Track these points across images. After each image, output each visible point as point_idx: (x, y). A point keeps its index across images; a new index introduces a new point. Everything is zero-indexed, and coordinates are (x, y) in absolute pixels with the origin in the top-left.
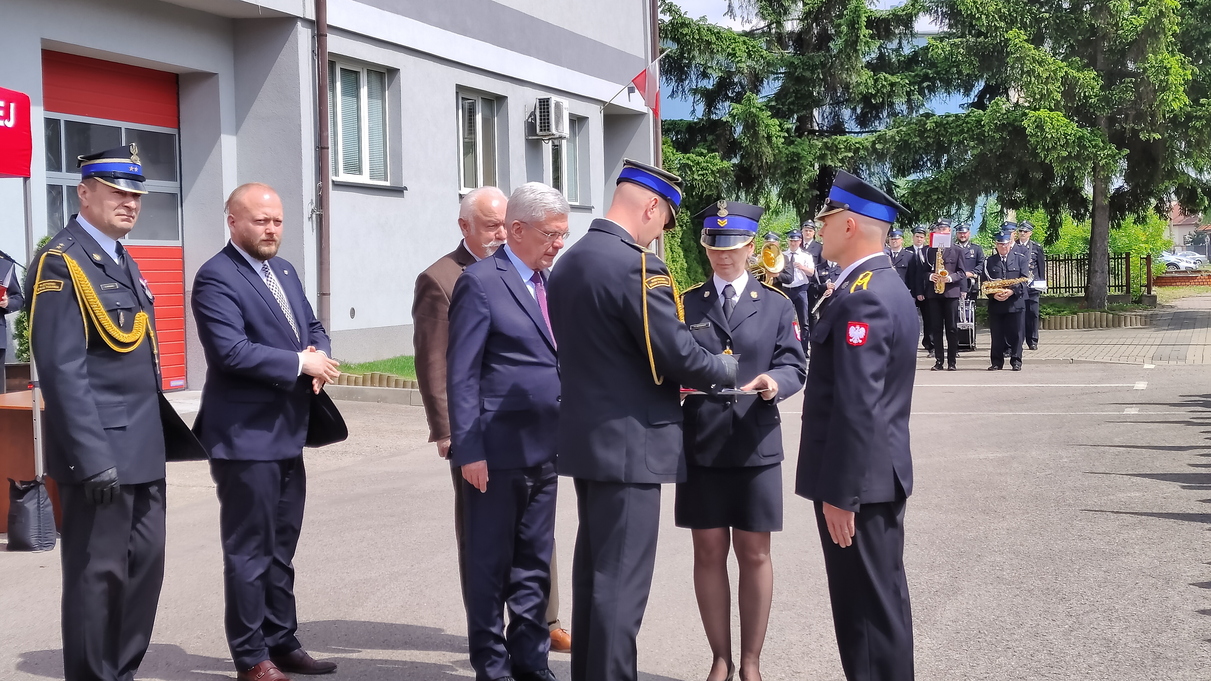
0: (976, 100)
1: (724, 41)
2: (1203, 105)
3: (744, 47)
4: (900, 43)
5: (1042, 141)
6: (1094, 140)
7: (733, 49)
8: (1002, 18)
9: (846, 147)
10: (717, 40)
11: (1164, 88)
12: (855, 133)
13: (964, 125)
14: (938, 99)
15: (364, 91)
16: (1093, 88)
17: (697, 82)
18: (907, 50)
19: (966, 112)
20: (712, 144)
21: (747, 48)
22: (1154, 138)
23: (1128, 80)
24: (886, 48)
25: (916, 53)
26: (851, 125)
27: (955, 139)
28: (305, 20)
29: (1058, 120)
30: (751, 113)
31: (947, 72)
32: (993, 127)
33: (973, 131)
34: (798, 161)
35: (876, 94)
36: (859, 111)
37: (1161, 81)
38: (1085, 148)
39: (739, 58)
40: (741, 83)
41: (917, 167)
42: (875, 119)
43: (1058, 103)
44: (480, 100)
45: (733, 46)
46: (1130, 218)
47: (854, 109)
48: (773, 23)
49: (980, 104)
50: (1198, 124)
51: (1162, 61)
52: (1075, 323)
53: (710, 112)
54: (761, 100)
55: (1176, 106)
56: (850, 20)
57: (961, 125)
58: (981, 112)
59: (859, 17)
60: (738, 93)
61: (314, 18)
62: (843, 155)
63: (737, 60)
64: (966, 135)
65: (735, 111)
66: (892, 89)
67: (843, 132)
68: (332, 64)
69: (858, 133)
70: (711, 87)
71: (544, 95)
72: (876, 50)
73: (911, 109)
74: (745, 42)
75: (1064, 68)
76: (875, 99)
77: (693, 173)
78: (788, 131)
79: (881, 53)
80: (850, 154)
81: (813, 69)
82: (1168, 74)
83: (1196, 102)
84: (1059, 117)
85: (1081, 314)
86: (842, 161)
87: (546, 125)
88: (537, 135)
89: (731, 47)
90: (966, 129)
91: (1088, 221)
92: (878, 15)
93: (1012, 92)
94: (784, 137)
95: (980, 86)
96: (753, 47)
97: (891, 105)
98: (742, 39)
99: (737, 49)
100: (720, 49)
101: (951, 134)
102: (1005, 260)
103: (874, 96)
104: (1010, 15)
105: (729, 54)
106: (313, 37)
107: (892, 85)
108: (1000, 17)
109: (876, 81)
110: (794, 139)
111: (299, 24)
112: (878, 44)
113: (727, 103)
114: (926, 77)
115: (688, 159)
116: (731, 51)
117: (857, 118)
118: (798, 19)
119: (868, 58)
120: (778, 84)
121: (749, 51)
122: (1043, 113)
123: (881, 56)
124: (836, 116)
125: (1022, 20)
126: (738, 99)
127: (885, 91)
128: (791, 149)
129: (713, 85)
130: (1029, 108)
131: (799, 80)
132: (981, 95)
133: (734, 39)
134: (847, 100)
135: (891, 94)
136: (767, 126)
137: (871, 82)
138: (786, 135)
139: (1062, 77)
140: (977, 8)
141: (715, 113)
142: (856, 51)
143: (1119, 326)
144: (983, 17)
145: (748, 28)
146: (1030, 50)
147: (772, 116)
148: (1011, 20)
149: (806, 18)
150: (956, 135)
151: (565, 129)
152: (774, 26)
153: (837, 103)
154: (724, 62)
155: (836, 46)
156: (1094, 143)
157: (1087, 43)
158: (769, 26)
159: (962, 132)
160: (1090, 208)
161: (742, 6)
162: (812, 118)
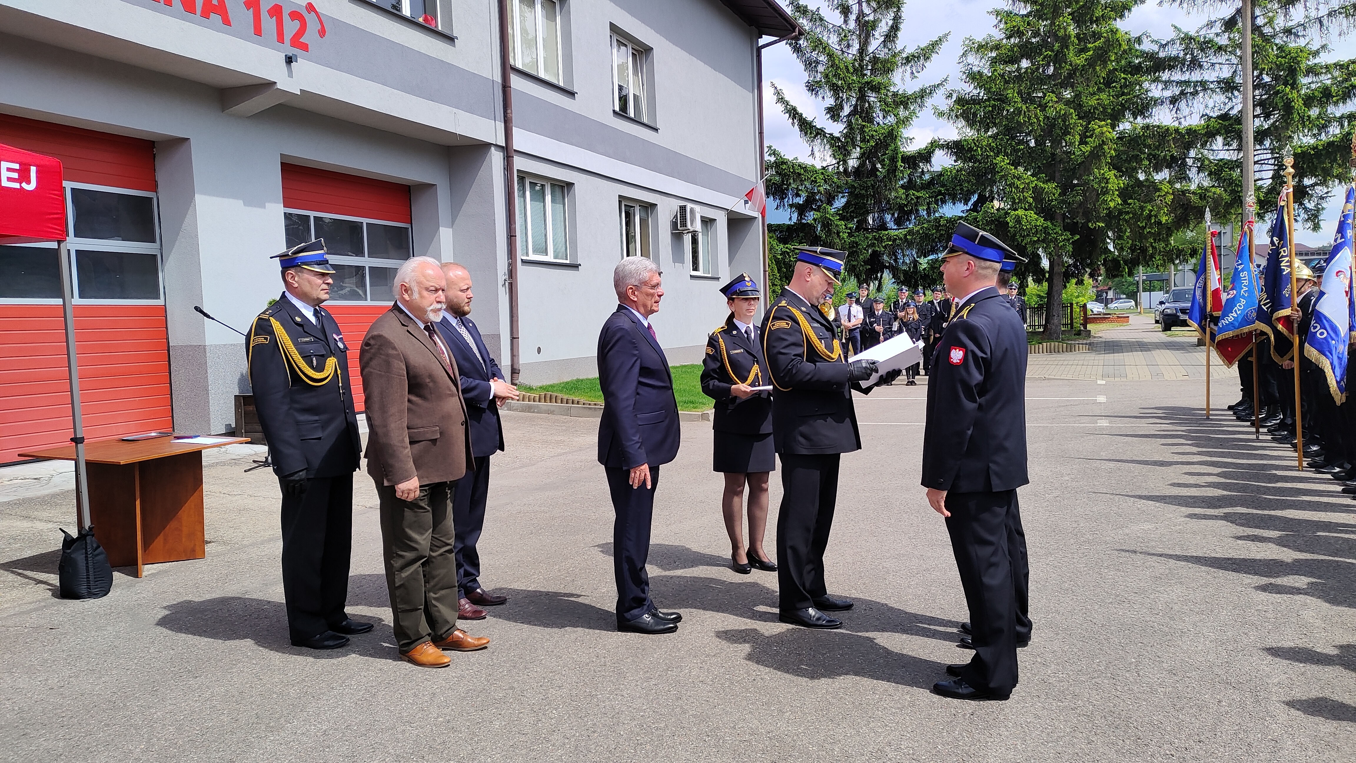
0: (972, 207)
1: (809, 173)
2: (1130, 204)
3: (822, 177)
4: (923, 171)
5: (1020, 230)
6: (1055, 229)
7: (816, 178)
8: (992, 149)
9: (887, 239)
10: (805, 172)
11: (1106, 192)
12: (894, 229)
14: (947, 206)
15: (548, 198)
16: (1054, 195)
17: (793, 200)
18: (927, 176)
19: (966, 214)
20: (802, 239)
21: (824, 177)
22: (1099, 226)
23: (1079, 188)
24: (913, 175)
25: (933, 178)
26: (891, 225)
28: (497, 145)
29: (1030, 217)
30: (826, 217)
31: (953, 189)
32: (985, 222)
34: (857, 247)
35: (907, 204)
36: (896, 215)
37: (1103, 187)
38: (1049, 234)
39: (819, 184)
40: (820, 199)
41: (934, 251)
42: (907, 221)
43: (1031, 204)
44: (639, 208)
46: (1074, 281)
47: (893, 215)
48: (841, 161)
49: (975, 208)
50: (1127, 217)
51: (1103, 174)
52: (1041, 350)
53: (801, 218)
54: (833, 210)
55: (1112, 204)
56: (891, 158)
58: (976, 214)
59: (897, 155)
60: (819, 206)
62: (886, 243)
63: (817, 185)
65: (817, 217)
66: (917, 201)
67: (886, 229)
68: (523, 179)
69: (896, 229)
70: (801, 203)
71: (683, 203)
72: (908, 176)
73: (929, 214)
74: (822, 174)
75: (1035, 182)
76: (907, 207)
77: (790, 257)
78: (850, 229)
79: (910, 178)
80: (890, 243)
81: (867, 189)
82: (1107, 183)
83: (1125, 202)
84: (1031, 213)
85: (1045, 344)
86: (885, 248)
87: (684, 224)
88: (679, 230)
89: (814, 176)
91: (1045, 284)
94: (848, 233)
95: (975, 198)
96: (828, 176)
97: (917, 210)
98: (821, 171)
100: (806, 178)
103: (906, 206)
104: (997, 147)
105: (813, 181)
106: (504, 159)
107: (918, 198)
108: (990, 149)
109: (907, 196)
110: (855, 234)
111: (493, 148)
112: (909, 172)
113: (812, 213)
114: (940, 193)
115: (787, 248)
116: (813, 179)
117: (895, 220)
118: (857, 159)
119: (902, 182)
120: (844, 200)
121: (826, 179)
122: (1020, 212)
123: (911, 180)
124: (882, 219)
125: (1005, 150)
126: (818, 210)
127: (913, 202)
128: (853, 240)
129: (803, 201)
130: (1009, 209)
131: (857, 196)
132: (975, 204)
133: (816, 172)
134: (888, 209)
135: (916, 204)
136: (837, 225)
137: (903, 196)
138: (849, 231)
139: (1033, 188)
140: (975, 144)
141: (805, 219)
142: (895, 176)
143: (1071, 351)
144: (979, 149)
145: (824, 164)
146: (1011, 170)
147: (840, 220)
148: (998, 151)
149: (862, 158)
151: (698, 226)
152: (841, 163)
153: (882, 211)
154: (809, 187)
155: (881, 174)
156: (1055, 231)
157: (1049, 165)
158: (838, 163)
160: (1047, 275)
161: (820, 151)
162: (866, 220)
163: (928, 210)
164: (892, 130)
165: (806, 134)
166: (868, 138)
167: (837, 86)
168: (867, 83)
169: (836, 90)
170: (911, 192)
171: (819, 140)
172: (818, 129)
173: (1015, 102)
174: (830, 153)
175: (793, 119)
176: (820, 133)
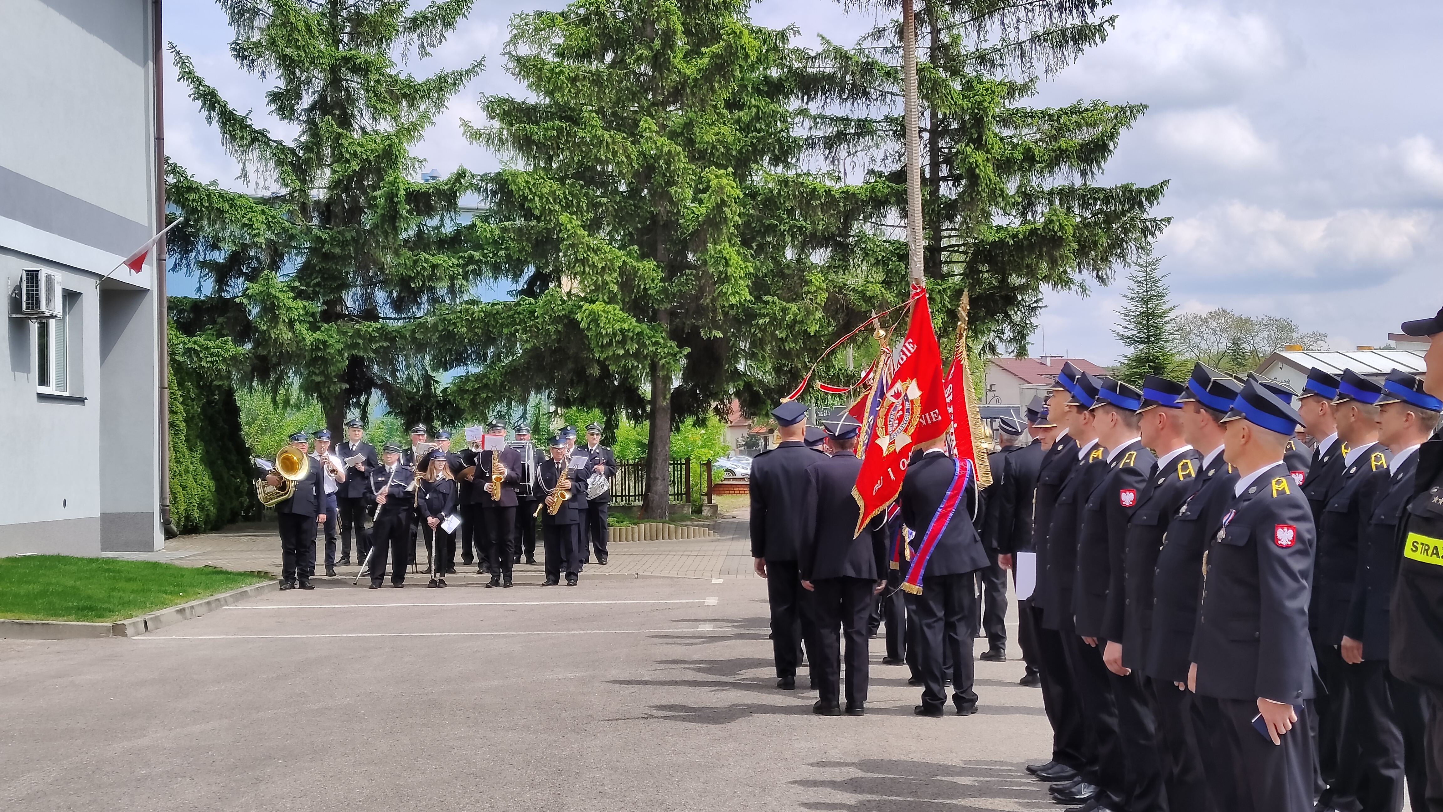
0: (525, 287)
1: (239, 210)
3: (262, 218)
4: (442, 220)
6: (654, 337)
7: (250, 220)
8: (557, 200)
9: (381, 336)
10: (231, 208)
12: (390, 319)
13: (516, 315)
14: (484, 284)
16: (653, 281)
17: (205, 255)
18: (449, 229)
19: (516, 299)
20: (223, 327)
21: (266, 218)
22: (715, 336)
23: (689, 272)
24: (425, 225)
25: (458, 232)
26: (385, 310)
27: (505, 331)
29: (614, 315)
30: (269, 294)
31: (494, 255)
34: (325, 349)
35: (415, 277)
36: (395, 294)
39: (257, 231)
40: (258, 259)
42: (414, 304)
43: (615, 294)
45: (249, 216)
46: (690, 421)
47: (389, 293)
48: (296, 191)
49: (529, 291)
52: (635, 535)
53: (221, 290)
54: (281, 279)
56: (388, 193)
57: (513, 316)
58: (532, 300)
60: (254, 269)
62: (378, 344)
63: (254, 232)
65: (250, 292)
66: (433, 271)
67: (376, 318)
69: (394, 319)
70: (222, 261)
72: (415, 227)
73: (452, 295)
74: (263, 212)
75: (623, 258)
76: (414, 282)
77: (200, 359)
78: (313, 315)
79: (419, 230)
80: (386, 344)
81: (343, 244)
82: (726, 265)
84: (615, 309)
85: (643, 527)
86: (375, 351)
89: (248, 216)
91: (647, 424)
92: (417, 189)
93: (564, 280)
94: (309, 322)
95: (530, 271)
96: (274, 217)
97: (432, 289)
98: (260, 207)
99: (254, 219)
100: (233, 219)
102: (560, 466)
103: (413, 279)
104: (565, 197)
105: (244, 225)
107: (434, 267)
108: (555, 200)
109: (415, 262)
110: (320, 324)
112: (417, 221)
113: (241, 280)
116: (247, 222)
117: (392, 303)
118: (325, 188)
119: (406, 237)
120: (301, 261)
121: (269, 222)
123: (420, 234)
124: (368, 298)
125: (578, 203)
126: (252, 277)
127: (425, 273)
128: (317, 335)
129: (224, 259)
130: (583, 299)
131: (327, 257)
132: (531, 282)
133: (251, 207)
134: (380, 282)
135: (432, 277)
136: (289, 309)
137: (408, 262)
138: (311, 320)
139: (619, 267)
141: (227, 291)
142: (394, 227)
144: (536, 198)
145: (267, 194)
147: (294, 298)
148: (566, 203)
149: (335, 187)
152: (296, 194)
153: (369, 285)
154: (237, 233)
155: (368, 220)
156: (654, 340)
158: (291, 194)
160: (648, 408)
161: (257, 170)
162: (340, 301)
163: (452, 291)
164: (390, 146)
165: (233, 138)
166: (348, 156)
167: (292, 61)
168: (346, 60)
169: (288, 64)
170: (423, 255)
171: (256, 153)
172: (256, 131)
173: (593, 126)
174: (276, 176)
175: (209, 111)
176: (259, 138)
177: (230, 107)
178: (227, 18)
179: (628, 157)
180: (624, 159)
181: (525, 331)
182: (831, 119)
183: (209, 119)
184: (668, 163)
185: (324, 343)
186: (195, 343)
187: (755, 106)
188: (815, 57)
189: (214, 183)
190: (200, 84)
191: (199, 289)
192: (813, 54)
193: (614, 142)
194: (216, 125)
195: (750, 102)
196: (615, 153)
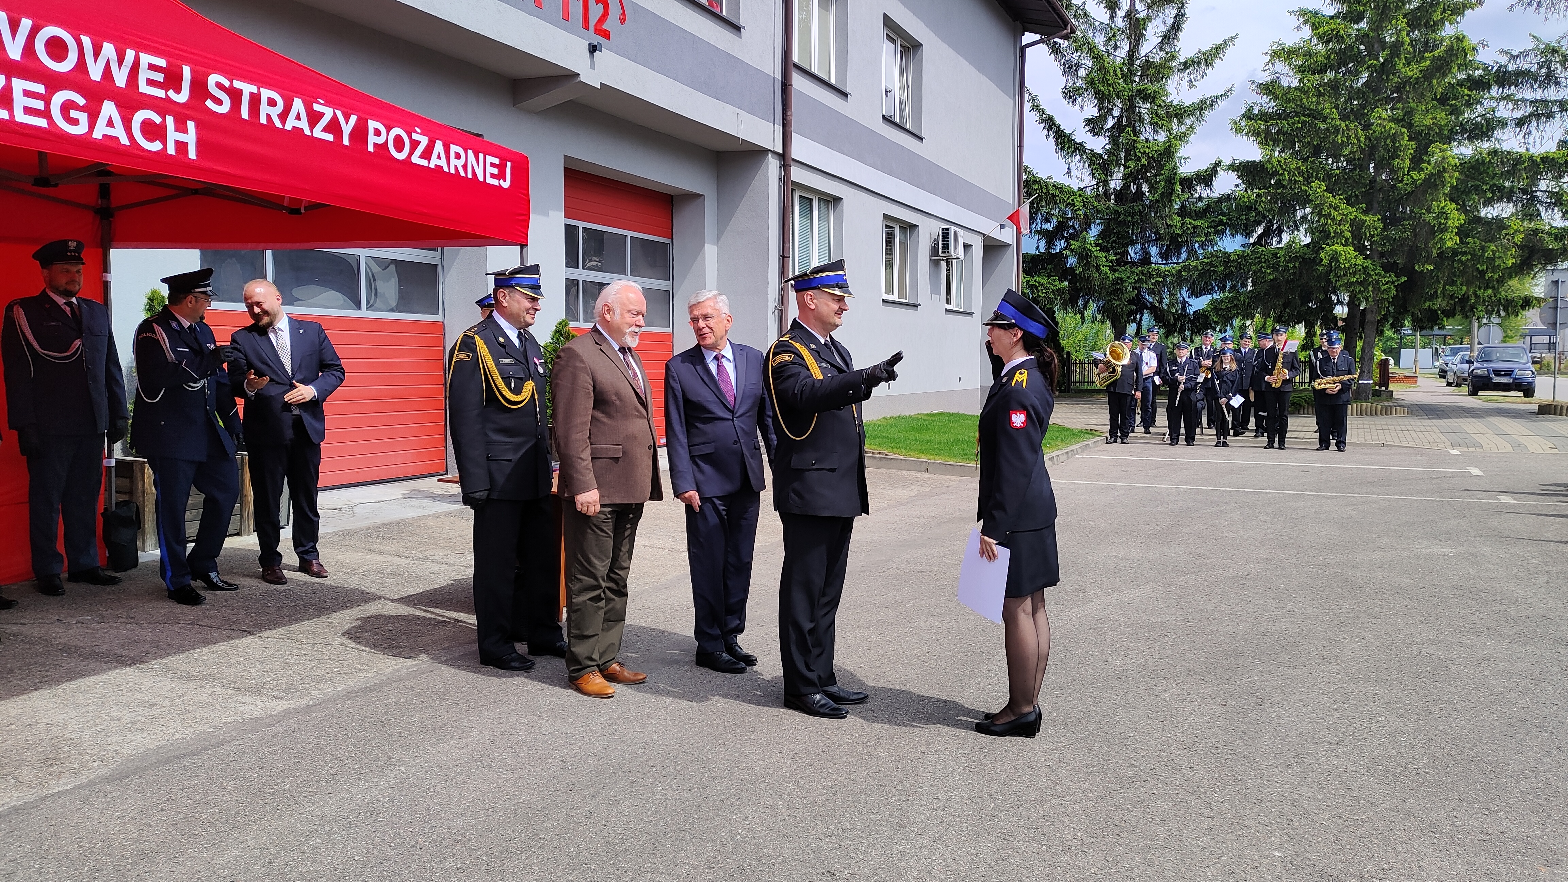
0: (1255, 241)
1: (1065, 195)
3: (1080, 199)
5: (1335, 270)
6: (1376, 269)
7: (1072, 200)
9: (1157, 274)
10: (1060, 193)
12: (1161, 264)
13: (1263, 256)
14: (1227, 239)
15: (815, 214)
16: (1376, 229)
18: (1205, 200)
20: (1050, 271)
21: (1082, 200)
24: (1188, 201)
25: (1208, 206)
26: (1157, 258)
27: (1254, 268)
28: (774, 152)
29: (1348, 254)
30: (1084, 248)
31: (1237, 219)
32: (1287, 258)
33: (1269, 262)
35: (1182, 235)
36: (1165, 248)
38: (1369, 275)
39: (1077, 207)
40: (1074, 227)
42: (1177, 254)
43: (1347, 239)
44: (899, 227)
45: (1072, 198)
47: (1161, 246)
48: (1101, 182)
53: (1049, 248)
54: (1090, 239)
56: (1169, 179)
57: (1259, 258)
59: (1175, 174)
60: (1072, 234)
61: (781, 152)
62: (1155, 280)
64: (1264, 265)
65: (1071, 247)
66: (1193, 231)
67: (1151, 263)
68: (793, 190)
69: (1163, 264)
70: (1051, 230)
71: (943, 225)
74: (1081, 196)
76: (1181, 238)
77: (1038, 292)
78: (1111, 262)
80: (1161, 279)
81: (1132, 215)
86: (1154, 284)
87: (945, 248)
88: (938, 256)
89: (1070, 199)
90: (1263, 260)
92: (1184, 176)
94: (1109, 266)
96: (1087, 199)
97: (1191, 242)
98: (1079, 193)
99: (1075, 200)
100: (1062, 200)
101: (1251, 264)
102: (1336, 361)
103: (1180, 236)
105: (1069, 204)
106: (780, 167)
107: (1195, 227)
109: (1182, 224)
110: (1116, 268)
111: (770, 155)
113: (1063, 241)
114: (1221, 223)
116: (1070, 202)
117: (1162, 253)
118: (1120, 179)
120: (1102, 227)
121: (1085, 201)
122: (1337, 248)
123: (1184, 207)
124: (1147, 251)
125: (1317, 175)
126: (1071, 238)
127: (1189, 232)
128: (1117, 274)
130: (1323, 243)
131: (1121, 223)
133: (1073, 193)
135: (1192, 234)
136: (1097, 257)
137: (1179, 225)
138: (1110, 264)
139: (1352, 220)
141: (1053, 248)
142: (1171, 201)
143: (1386, 414)
144: (1286, 173)
145: (1082, 185)
147: (1100, 251)
150: (1255, 265)
151: (959, 252)
152: (1102, 184)
153: (1146, 242)
154: (1063, 210)
156: (1377, 272)
158: (1098, 184)
159: (1260, 262)
161: (1077, 169)
162: (1128, 253)
163: (1203, 242)
164: (1170, 146)
165: (1062, 149)
166: (1140, 155)
167: (1103, 94)
168: (1139, 91)
169: (1102, 98)
170: (1188, 220)
171: (1078, 157)
172: (1077, 144)
173: (1332, 119)
174: (1089, 172)
175: (1048, 131)
176: (1079, 148)
177: (1062, 128)
178: (1061, 71)
179: (1358, 140)
180: (1356, 141)
181: (1268, 267)
182: (1531, 102)
183: (1047, 137)
184: (1394, 142)
185: (1121, 279)
186: (1035, 281)
187: (1467, 95)
188: (1518, 56)
189: (1050, 177)
190: (1043, 113)
191: (1038, 247)
192: (1515, 54)
193: (1348, 130)
194: (1052, 140)
195: (1464, 92)
196: (1348, 138)
